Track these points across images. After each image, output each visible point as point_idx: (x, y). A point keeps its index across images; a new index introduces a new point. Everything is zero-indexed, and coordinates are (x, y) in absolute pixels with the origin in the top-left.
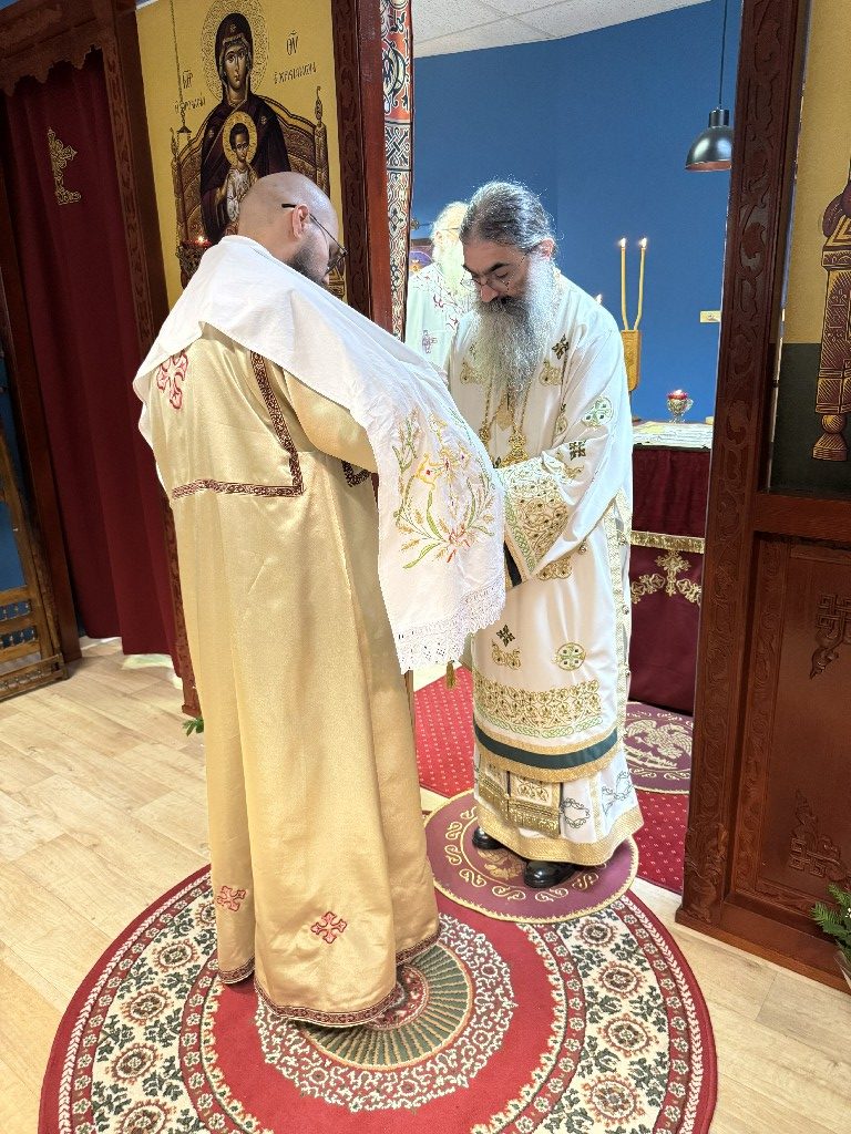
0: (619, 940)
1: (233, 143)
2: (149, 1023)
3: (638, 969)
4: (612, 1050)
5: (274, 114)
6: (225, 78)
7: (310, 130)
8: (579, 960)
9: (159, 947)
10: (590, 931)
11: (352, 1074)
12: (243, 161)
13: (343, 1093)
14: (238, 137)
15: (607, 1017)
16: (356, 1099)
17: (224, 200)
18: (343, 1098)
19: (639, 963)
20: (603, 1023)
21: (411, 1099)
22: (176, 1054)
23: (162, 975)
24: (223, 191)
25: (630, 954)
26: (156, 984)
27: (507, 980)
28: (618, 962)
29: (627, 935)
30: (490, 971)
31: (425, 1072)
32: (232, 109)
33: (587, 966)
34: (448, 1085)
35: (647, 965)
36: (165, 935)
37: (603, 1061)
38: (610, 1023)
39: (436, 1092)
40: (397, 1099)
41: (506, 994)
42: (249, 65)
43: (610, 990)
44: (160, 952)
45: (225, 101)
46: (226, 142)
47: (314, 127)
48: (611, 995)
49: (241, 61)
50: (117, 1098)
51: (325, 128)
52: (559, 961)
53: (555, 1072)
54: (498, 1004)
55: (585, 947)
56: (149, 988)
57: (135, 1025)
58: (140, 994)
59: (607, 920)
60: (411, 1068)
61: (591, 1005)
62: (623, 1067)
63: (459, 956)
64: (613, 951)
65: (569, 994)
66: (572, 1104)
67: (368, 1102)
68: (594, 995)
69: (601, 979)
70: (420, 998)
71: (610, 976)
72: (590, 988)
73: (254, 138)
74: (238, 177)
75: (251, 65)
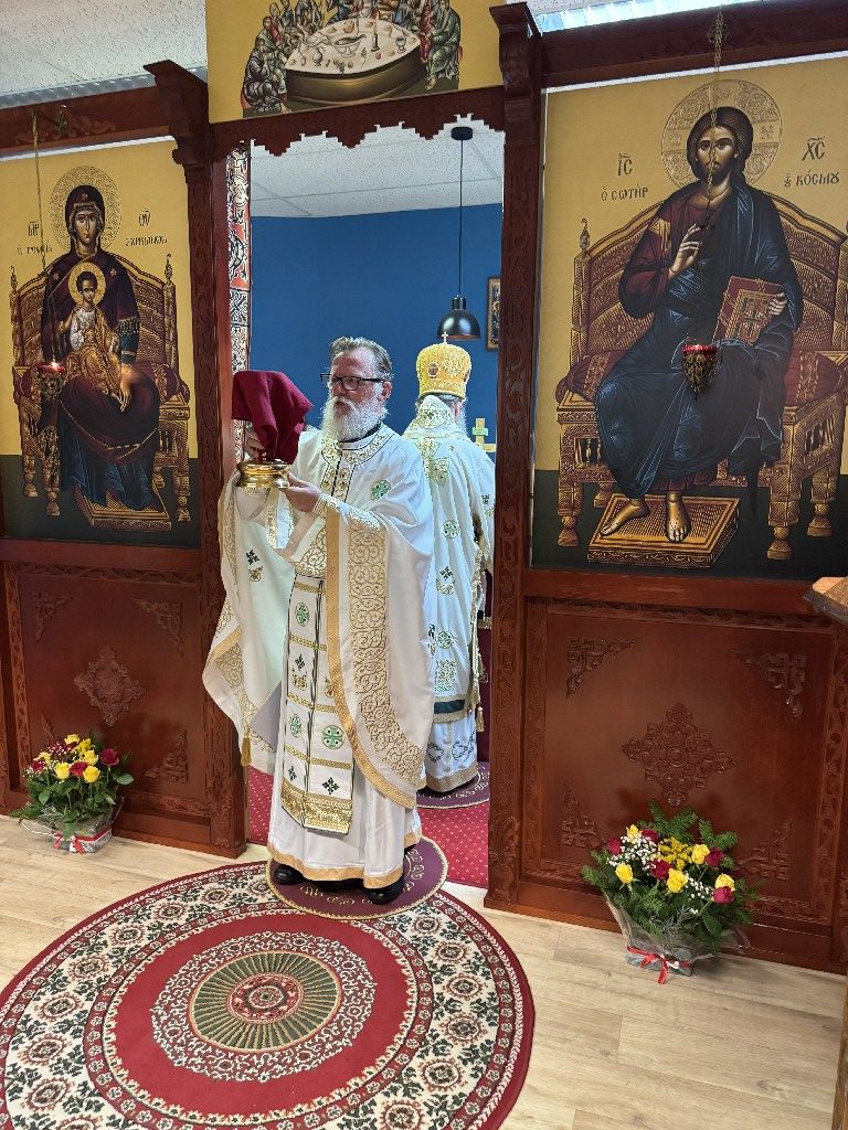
0: (444, 926)
1: (80, 288)
2: (51, 1062)
3: (463, 943)
4: (455, 998)
5: (125, 269)
6: (74, 233)
7: (159, 286)
8: (418, 945)
9: (40, 1003)
10: (421, 924)
11: (255, 1057)
12: (91, 303)
13: (250, 1072)
14: (86, 283)
15: (447, 978)
16: (263, 1074)
17: (68, 332)
18: (252, 1075)
19: (463, 938)
20: (445, 983)
21: (309, 1063)
22: (87, 1078)
23: (50, 1025)
24: (67, 325)
25: (455, 935)
26: (47, 1032)
27: (364, 968)
28: (447, 941)
29: (450, 923)
30: (350, 965)
31: (315, 1043)
32: (81, 259)
33: (424, 948)
34: (335, 1047)
35: (469, 939)
36: (44, 994)
37: (451, 1006)
38: (451, 981)
39: (327, 1054)
40: (297, 1066)
41: (366, 977)
42: (100, 228)
43: (445, 960)
44: (42, 1007)
45: (72, 252)
46: (72, 285)
47: (163, 284)
48: (447, 963)
49: (92, 224)
50: (41, 1123)
51: (174, 287)
52: (402, 949)
53: (416, 1020)
54: (362, 986)
55: (420, 935)
56: (42, 1036)
57: (39, 1066)
58: (34, 1043)
59: (432, 915)
60: (302, 1043)
61: (434, 973)
62: (466, 1007)
63: (322, 960)
64: (442, 935)
65: (415, 969)
66: (434, 1038)
67: (274, 1073)
68: (435, 966)
69: (437, 954)
70: (297, 995)
71: (444, 951)
72: (431, 962)
73: (102, 285)
74: (83, 314)
75: (102, 227)
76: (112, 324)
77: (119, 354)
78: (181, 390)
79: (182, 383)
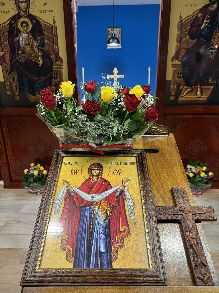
1: (22, 26)
5: (38, 20)
6: (19, 8)
7: (51, 26)
14: (24, 25)
17: (18, 41)
32: (22, 16)
42: (28, 6)
45: (18, 14)
46: (19, 25)
47: (53, 26)
49: (25, 4)
51: (56, 27)
73: (30, 25)
74: (24, 35)
75: (29, 6)
76: (35, 38)
77: (38, 48)
78: (60, 60)
79: (60, 58)
